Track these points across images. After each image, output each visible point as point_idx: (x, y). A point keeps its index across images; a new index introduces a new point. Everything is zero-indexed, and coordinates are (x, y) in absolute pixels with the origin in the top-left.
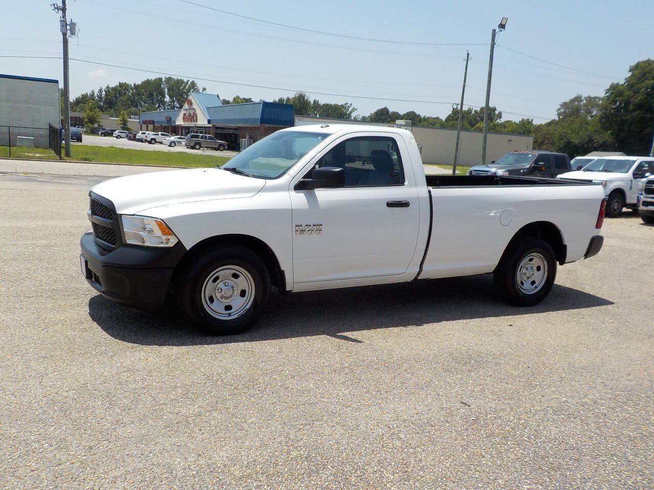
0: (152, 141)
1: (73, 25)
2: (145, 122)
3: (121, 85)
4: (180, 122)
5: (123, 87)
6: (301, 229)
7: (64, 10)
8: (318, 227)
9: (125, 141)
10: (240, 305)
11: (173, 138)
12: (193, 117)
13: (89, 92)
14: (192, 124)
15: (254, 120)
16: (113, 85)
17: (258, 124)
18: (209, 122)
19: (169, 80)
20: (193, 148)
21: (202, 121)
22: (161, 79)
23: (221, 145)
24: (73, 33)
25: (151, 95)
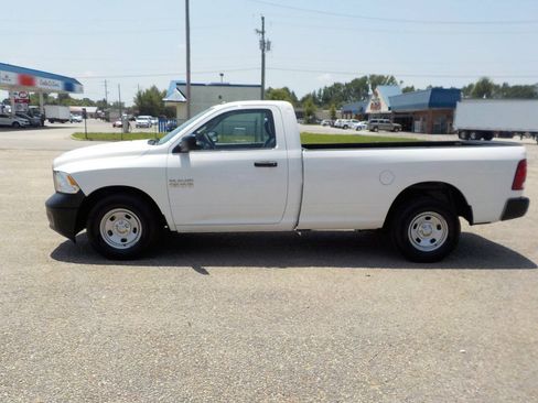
0: (345, 127)
1: (269, 43)
2: (346, 112)
3: (335, 85)
4: (368, 110)
5: (337, 86)
6: (174, 183)
7: (263, 33)
8: (190, 183)
9: (328, 128)
10: (133, 239)
11: (360, 124)
12: (377, 106)
13: (312, 92)
14: (378, 112)
15: (424, 105)
16: (330, 85)
17: (426, 108)
18: (390, 109)
19: (373, 77)
20: (372, 131)
21: (384, 109)
22: (366, 77)
23: (396, 127)
24: (269, 49)
25: (358, 91)
